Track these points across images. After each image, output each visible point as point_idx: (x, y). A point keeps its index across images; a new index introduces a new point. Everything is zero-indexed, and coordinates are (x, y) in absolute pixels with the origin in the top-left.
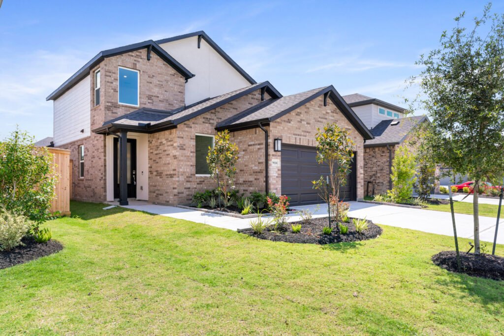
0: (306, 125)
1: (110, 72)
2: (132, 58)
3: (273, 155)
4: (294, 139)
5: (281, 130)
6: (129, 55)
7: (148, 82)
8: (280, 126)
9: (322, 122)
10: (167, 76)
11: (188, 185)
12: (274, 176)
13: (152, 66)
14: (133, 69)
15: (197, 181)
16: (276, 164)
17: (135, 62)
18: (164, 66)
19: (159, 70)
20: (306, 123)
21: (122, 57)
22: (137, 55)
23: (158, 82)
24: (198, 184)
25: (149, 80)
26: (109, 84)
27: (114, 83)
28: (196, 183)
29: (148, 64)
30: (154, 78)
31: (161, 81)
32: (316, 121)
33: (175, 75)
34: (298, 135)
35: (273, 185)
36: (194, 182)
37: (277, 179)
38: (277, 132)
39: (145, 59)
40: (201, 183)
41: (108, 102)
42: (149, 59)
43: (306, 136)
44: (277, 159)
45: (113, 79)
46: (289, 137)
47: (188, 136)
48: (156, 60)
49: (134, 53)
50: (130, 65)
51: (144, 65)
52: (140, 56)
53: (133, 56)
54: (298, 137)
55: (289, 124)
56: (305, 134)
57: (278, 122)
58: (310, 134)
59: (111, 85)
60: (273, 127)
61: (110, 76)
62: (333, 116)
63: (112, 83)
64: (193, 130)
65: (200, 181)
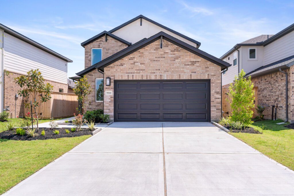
0: (140, 65)
1: (87, 52)
2: (98, 42)
3: (106, 88)
4: (127, 76)
5: (115, 71)
6: (96, 42)
7: (106, 53)
8: (113, 69)
9: (159, 61)
10: (117, 47)
11: (90, 107)
12: (107, 101)
13: (109, 44)
14: (98, 48)
15: (95, 105)
16: (109, 94)
17: (99, 44)
18: (115, 42)
19: (112, 45)
20: (140, 64)
21: (93, 43)
22: (100, 40)
23: (112, 52)
24: (96, 106)
25: (107, 52)
26: (87, 58)
27: (89, 57)
28: (95, 106)
29: (106, 43)
30: (110, 50)
31: (114, 51)
32: (151, 61)
33: (122, 46)
34: (131, 73)
35: (106, 107)
36: (94, 105)
37: (110, 103)
38: (110, 73)
39: (104, 41)
40: (98, 106)
41: (86, 67)
42: (106, 41)
43: (139, 73)
44: (110, 90)
45: (88, 55)
46: (122, 75)
47: (90, 80)
48: (110, 40)
49: (99, 40)
50: (97, 46)
51: (104, 44)
52: (102, 40)
53: (98, 41)
54: (131, 75)
55: (122, 67)
56: (138, 72)
57: (111, 67)
58: (144, 71)
59: (88, 58)
60: (106, 70)
61: (87, 54)
62: (174, 54)
63: (88, 57)
64: (93, 77)
65: (98, 105)
